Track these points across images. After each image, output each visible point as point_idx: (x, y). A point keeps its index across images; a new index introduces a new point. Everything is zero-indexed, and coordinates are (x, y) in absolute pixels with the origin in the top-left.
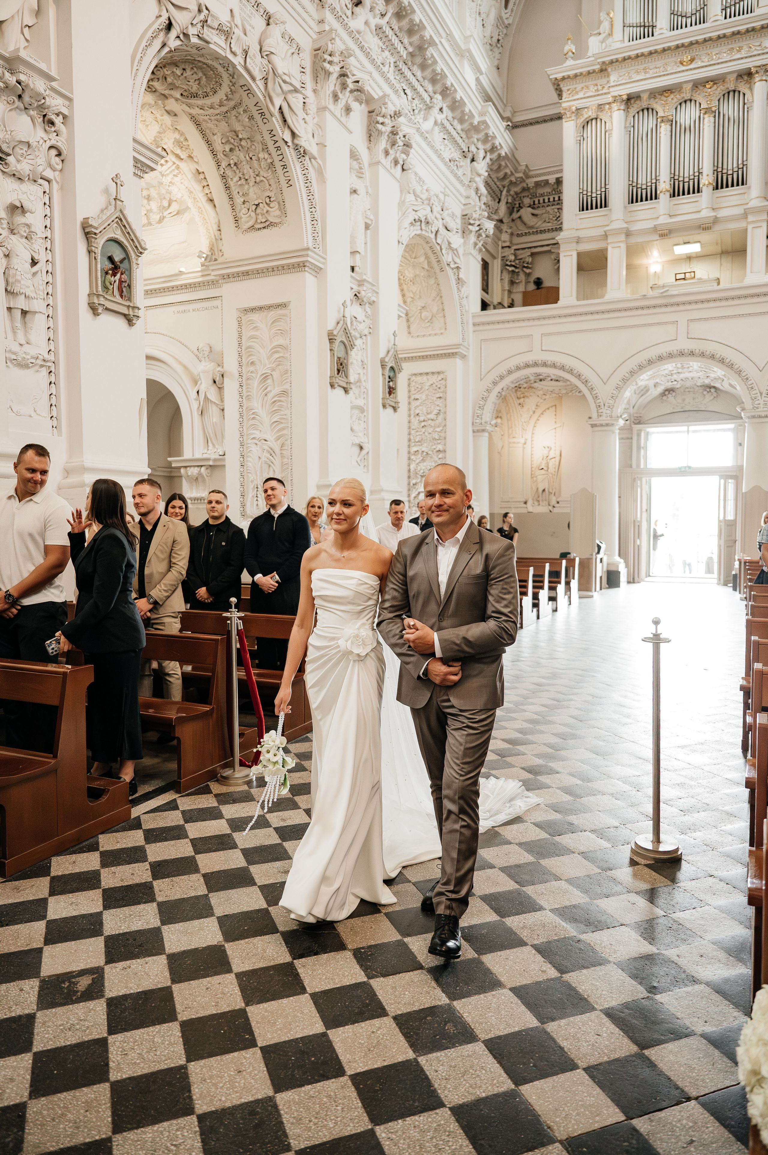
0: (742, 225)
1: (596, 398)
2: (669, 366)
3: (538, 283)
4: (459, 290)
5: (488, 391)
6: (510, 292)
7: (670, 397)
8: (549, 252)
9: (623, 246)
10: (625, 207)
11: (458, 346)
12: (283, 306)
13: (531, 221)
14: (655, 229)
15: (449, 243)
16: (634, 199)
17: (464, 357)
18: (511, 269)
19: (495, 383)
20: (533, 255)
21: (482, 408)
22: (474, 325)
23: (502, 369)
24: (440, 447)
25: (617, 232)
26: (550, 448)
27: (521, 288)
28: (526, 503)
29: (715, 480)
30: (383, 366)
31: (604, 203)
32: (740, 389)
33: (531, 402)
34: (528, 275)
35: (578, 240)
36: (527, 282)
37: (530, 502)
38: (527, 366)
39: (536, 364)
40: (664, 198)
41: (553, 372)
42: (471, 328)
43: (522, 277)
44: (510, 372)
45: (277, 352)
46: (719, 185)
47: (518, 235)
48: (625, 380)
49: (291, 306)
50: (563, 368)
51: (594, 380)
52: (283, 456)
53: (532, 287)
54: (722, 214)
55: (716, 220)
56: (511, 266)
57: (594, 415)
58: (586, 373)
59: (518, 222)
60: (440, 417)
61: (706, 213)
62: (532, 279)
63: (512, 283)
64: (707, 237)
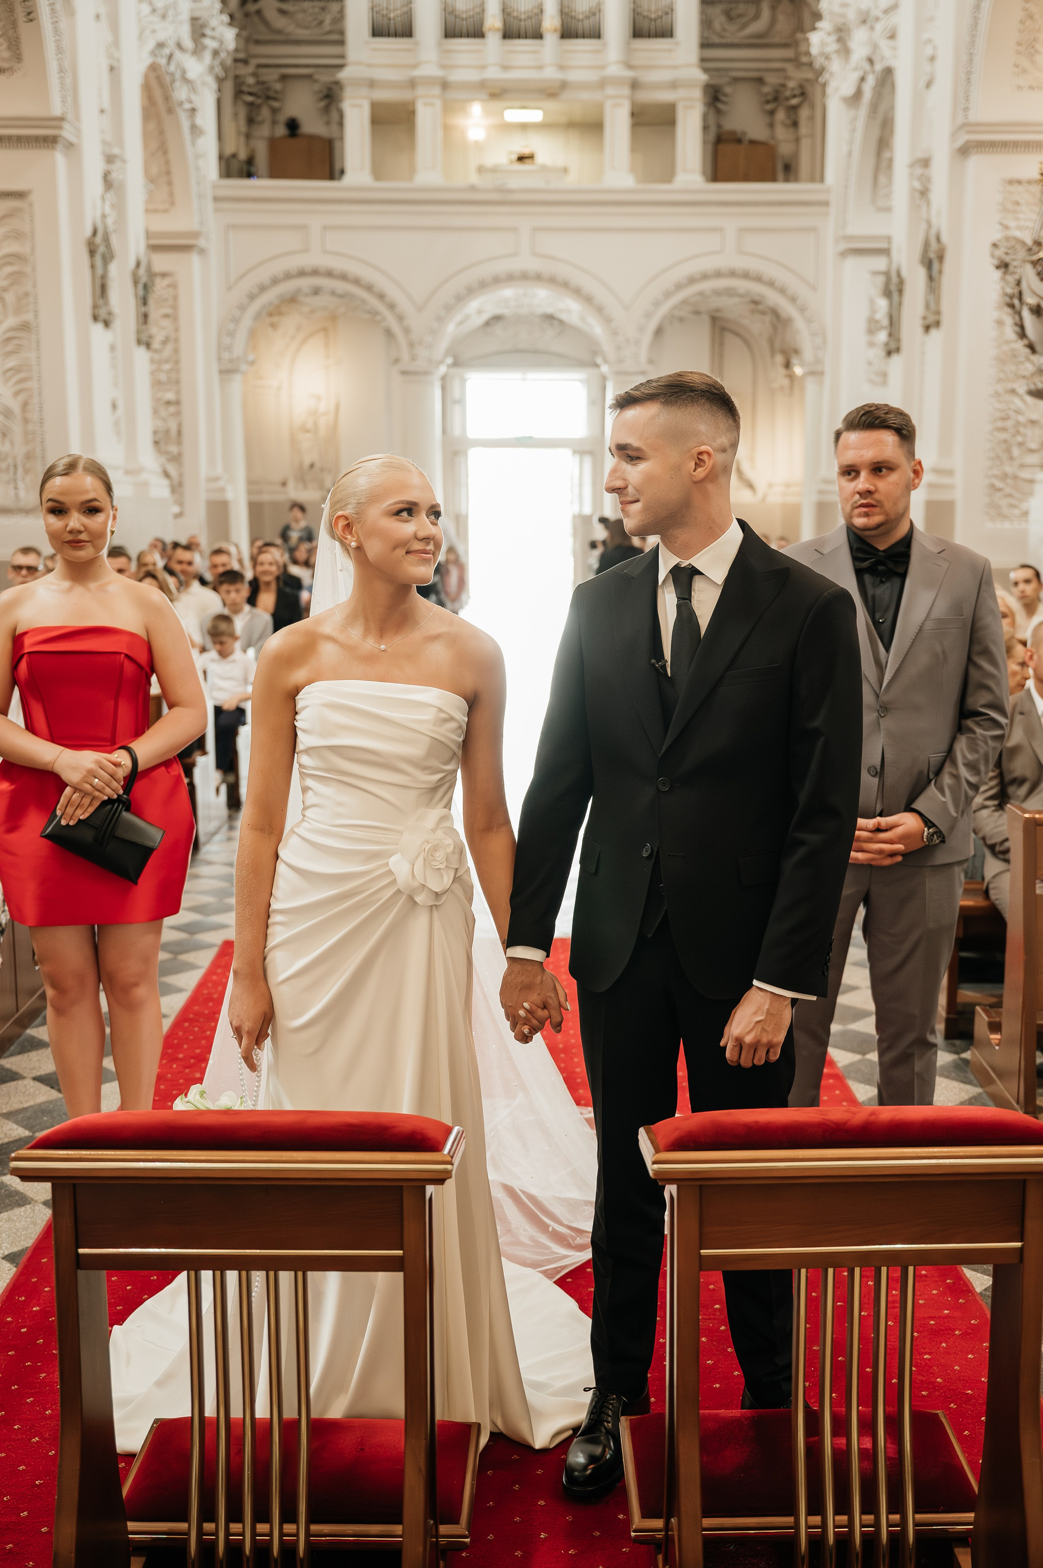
0: (597, 96)
1: (407, 331)
2: (508, 292)
3: (293, 126)
4: (193, 143)
5: (242, 308)
6: (248, 136)
7: (498, 329)
8: (309, 77)
9: (438, 103)
10: (440, 44)
11: (196, 235)
12: (20, 195)
13: (279, 22)
14: (482, 85)
15: (184, 72)
16: (450, 33)
17: (202, 251)
18: (250, 99)
19: (252, 297)
20: (284, 78)
21: (232, 334)
22: (216, 199)
23: (264, 275)
24: (170, 396)
25: (430, 81)
26: (319, 398)
27: (265, 131)
28: (284, 484)
29: (566, 459)
30: (136, 283)
31: (406, 31)
32: (597, 330)
33: (290, 322)
34: (274, 111)
35: (372, 84)
36: (274, 122)
37: (291, 484)
38: (302, 273)
39: (315, 272)
40: (493, 39)
41: (341, 286)
42: (210, 205)
43: (265, 112)
44: (275, 281)
45: (10, 264)
46: (567, 33)
47: (258, 42)
48: (449, 309)
49: (33, 197)
50: (357, 281)
51: (404, 305)
52: (26, 421)
53: (281, 131)
54: (573, 76)
55: (564, 85)
56: (250, 94)
57: (405, 355)
58: (393, 293)
59: (256, 19)
60: (169, 348)
61: (551, 74)
62: (283, 118)
63: (251, 121)
64: (553, 105)
